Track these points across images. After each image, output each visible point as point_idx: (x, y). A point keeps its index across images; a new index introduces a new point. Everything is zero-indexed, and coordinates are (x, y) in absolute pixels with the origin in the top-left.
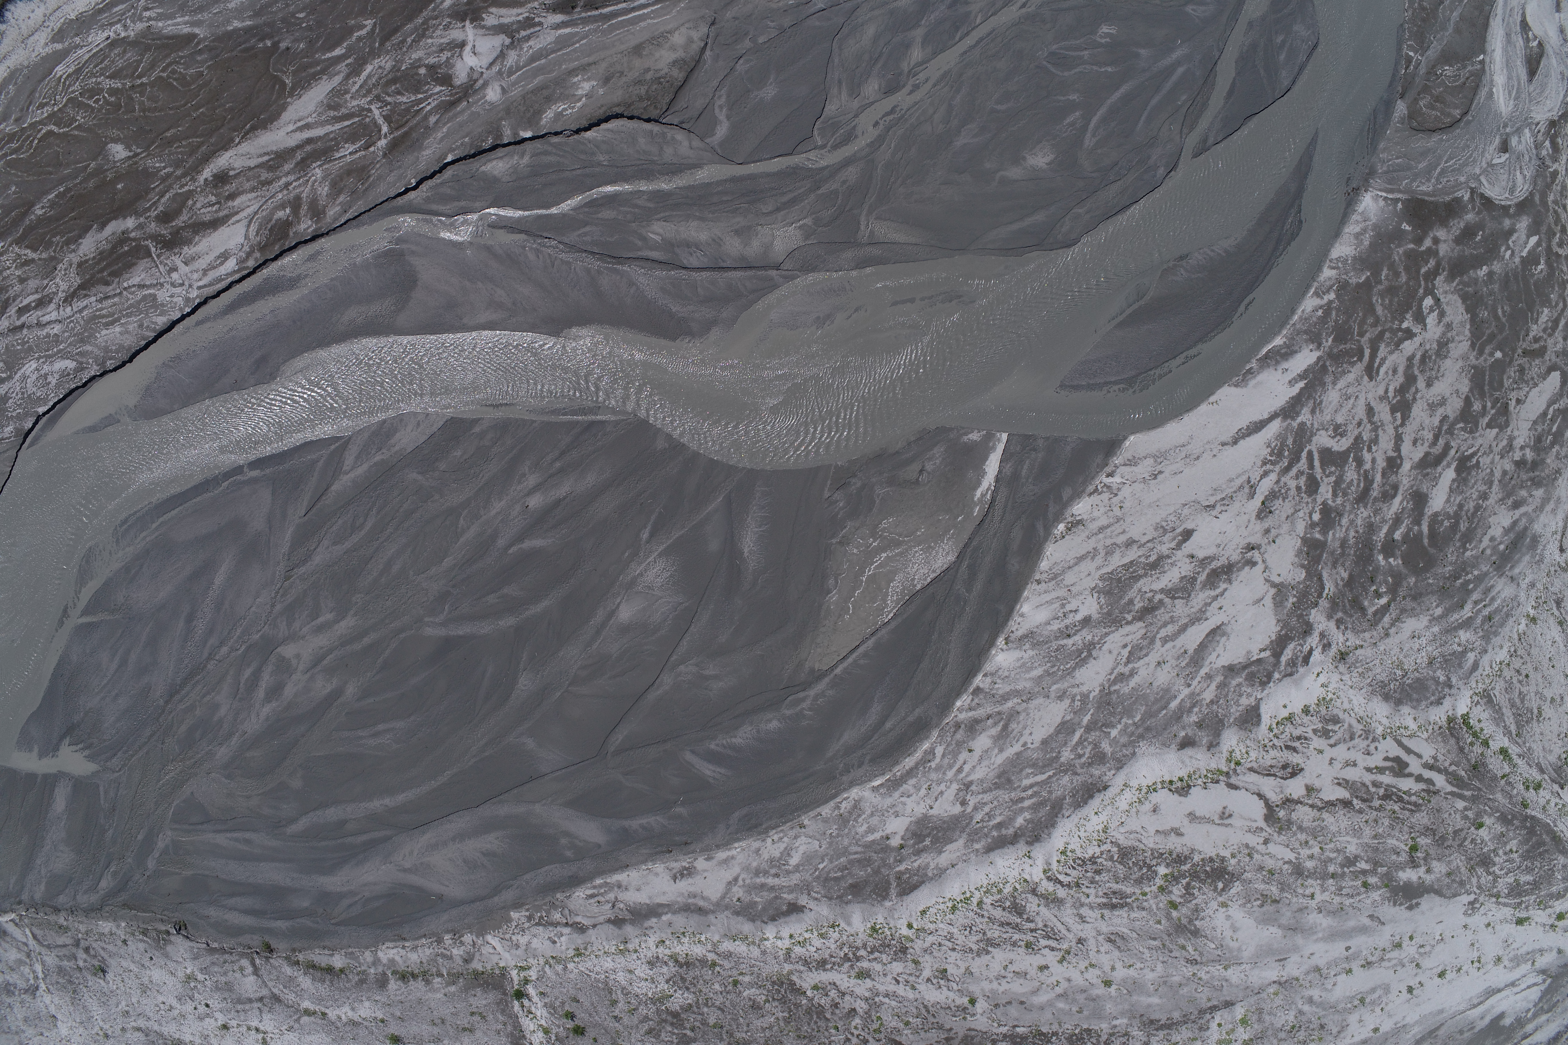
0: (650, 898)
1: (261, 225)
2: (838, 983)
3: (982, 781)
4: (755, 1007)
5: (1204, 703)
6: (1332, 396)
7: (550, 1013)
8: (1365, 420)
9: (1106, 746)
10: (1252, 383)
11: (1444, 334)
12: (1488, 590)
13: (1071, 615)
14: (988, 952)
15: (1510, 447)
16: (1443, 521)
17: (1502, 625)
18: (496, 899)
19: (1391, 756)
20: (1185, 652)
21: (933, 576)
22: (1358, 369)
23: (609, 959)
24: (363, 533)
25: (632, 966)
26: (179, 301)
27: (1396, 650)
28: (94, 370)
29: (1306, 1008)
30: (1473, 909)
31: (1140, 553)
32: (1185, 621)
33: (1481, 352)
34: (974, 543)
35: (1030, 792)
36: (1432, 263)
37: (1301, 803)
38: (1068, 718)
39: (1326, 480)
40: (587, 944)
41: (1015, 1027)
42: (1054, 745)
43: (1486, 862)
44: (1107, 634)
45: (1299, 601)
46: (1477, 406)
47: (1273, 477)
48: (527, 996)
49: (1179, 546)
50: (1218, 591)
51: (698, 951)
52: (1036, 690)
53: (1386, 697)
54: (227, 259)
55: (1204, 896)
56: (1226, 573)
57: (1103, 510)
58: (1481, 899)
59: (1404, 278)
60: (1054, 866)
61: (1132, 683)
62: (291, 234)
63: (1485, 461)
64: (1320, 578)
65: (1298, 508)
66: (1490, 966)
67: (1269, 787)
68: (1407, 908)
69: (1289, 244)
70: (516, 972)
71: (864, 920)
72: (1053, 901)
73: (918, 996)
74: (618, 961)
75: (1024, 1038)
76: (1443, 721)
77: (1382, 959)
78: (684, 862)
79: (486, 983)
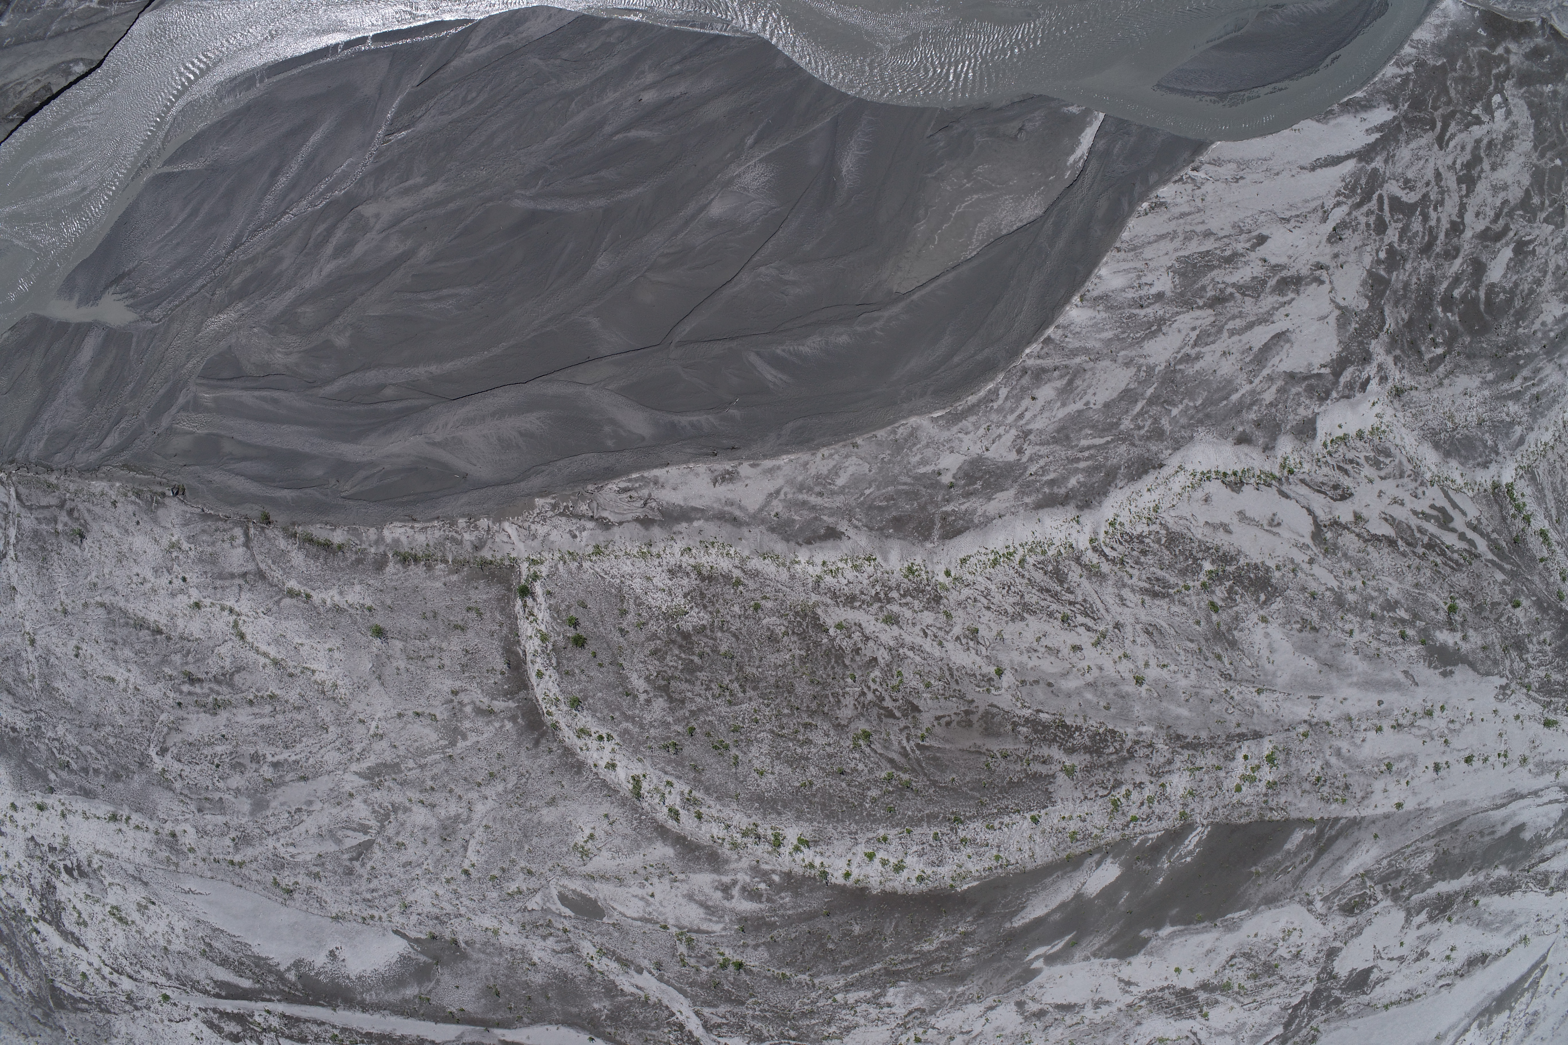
0: (685, 499)
2: (864, 625)
3: (1041, 432)
4: (772, 639)
5: (1264, 403)
6: (1404, 153)
7: (552, 617)
8: (1433, 183)
9: (1165, 422)
10: (1332, 122)
11: (1509, 130)
12: (1537, 371)
13: (1147, 287)
14: (1023, 619)
15: (1564, 246)
16: (1499, 292)
17: (1549, 408)
18: (523, 484)
19: (1437, 505)
20: (1251, 348)
21: (1019, 224)
22: (1428, 138)
23: (628, 562)
24: (472, 106)
25: (651, 573)
27: (1447, 402)
29: (1333, 760)
30: (1504, 694)
31: (1217, 245)
32: (1252, 318)
33: (1542, 155)
34: (1062, 204)
35: (1086, 454)
36: (1503, 68)
37: (1348, 529)
38: (1132, 386)
39: (1393, 224)
40: (609, 542)
41: (1038, 711)
42: (1115, 411)
43: (1519, 646)
44: (1178, 313)
45: (1360, 329)
46: (1536, 200)
47: (1345, 209)
48: (533, 595)
49: (1253, 248)
50: (1286, 299)
51: (725, 565)
52: (1105, 351)
53: (1437, 446)
55: (1244, 604)
56: (1295, 284)
57: (1185, 198)
58: (1513, 686)
59: (1476, 73)
60: (1102, 536)
61: (1198, 366)
63: (1541, 251)
64: (1382, 312)
65: (1366, 242)
66: (1516, 765)
67: (1319, 504)
68: (1441, 673)
70: (526, 565)
71: (902, 558)
72: (1096, 574)
73: (944, 655)
74: (637, 564)
75: (1046, 727)
76: (1488, 485)
77: (1412, 725)
78: (728, 466)
79: (493, 575)
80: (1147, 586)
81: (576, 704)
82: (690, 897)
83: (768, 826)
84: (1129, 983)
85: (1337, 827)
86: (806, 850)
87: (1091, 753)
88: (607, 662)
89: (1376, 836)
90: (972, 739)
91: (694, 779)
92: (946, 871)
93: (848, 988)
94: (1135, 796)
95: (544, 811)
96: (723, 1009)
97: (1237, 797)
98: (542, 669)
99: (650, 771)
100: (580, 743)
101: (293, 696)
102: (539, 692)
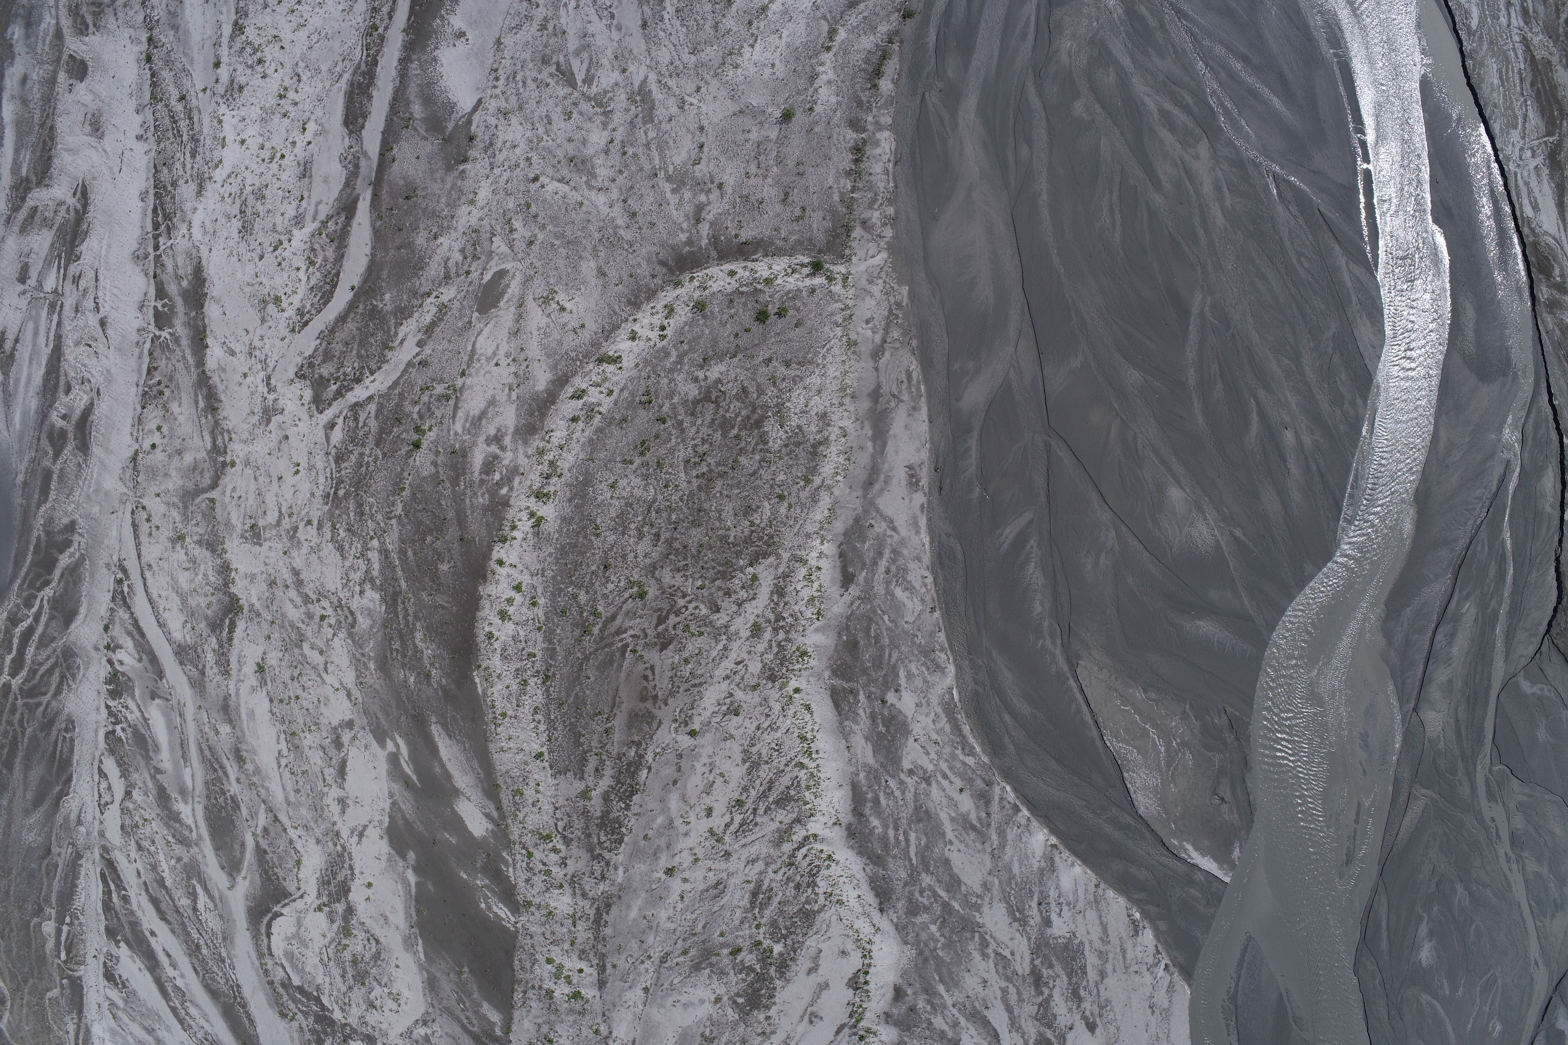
0: (895, 436)
1: (1553, 249)
2: (754, 603)
3: (928, 794)
4: (748, 510)
5: (933, 1017)
7: (789, 292)
9: (924, 917)
13: (1058, 911)
14: (744, 761)
18: (923, 275)
20: (987, 1008)
21: (1132, 790)
23: (837, 373)
24: (1295, 262)
25: (824, 395)
26: (1508, 150)
28: (1467, 46)
31: (1091, 983)
32: (1016, 1012)
34: (1147, 834)
35: (901, 838)
38: (963, 888)
40: (860, 356)
41: (650, 769)
42: (941, 870)
44: (1029, 939)
48: (813, 275)
49: (1084, 1018)
51: (827, 469)
52: (1000, 865)
54: (1533, 208)
55: (735, 982)
60: (818, 846)
61: (976, 955)
62: (1541, 276)
70: (844, 271)
71: (816, 647)
72: (781, 838)
73: (715, 679)
74: (835, 382)
75: (633, 775)
78: (924, 482)
79: (836, 236)
80: (765, 887)
81: (700, 307)
82: (492, 402)
83: (558, 488)
84: (361, 835)
86: (530, 523)
87: (602, 817)
88: (739, 342)
90: (627, 701)
91: (613, 418)
92: (495, 662)
93: (384, 553)
94: (554, 858)
95: (593, 264)
96: (373, 424)
97: (541, 959)
98: (737, 277)
99: (625, 374)
100: (660, 307)
101: (729, 23)
102: (714, 271)
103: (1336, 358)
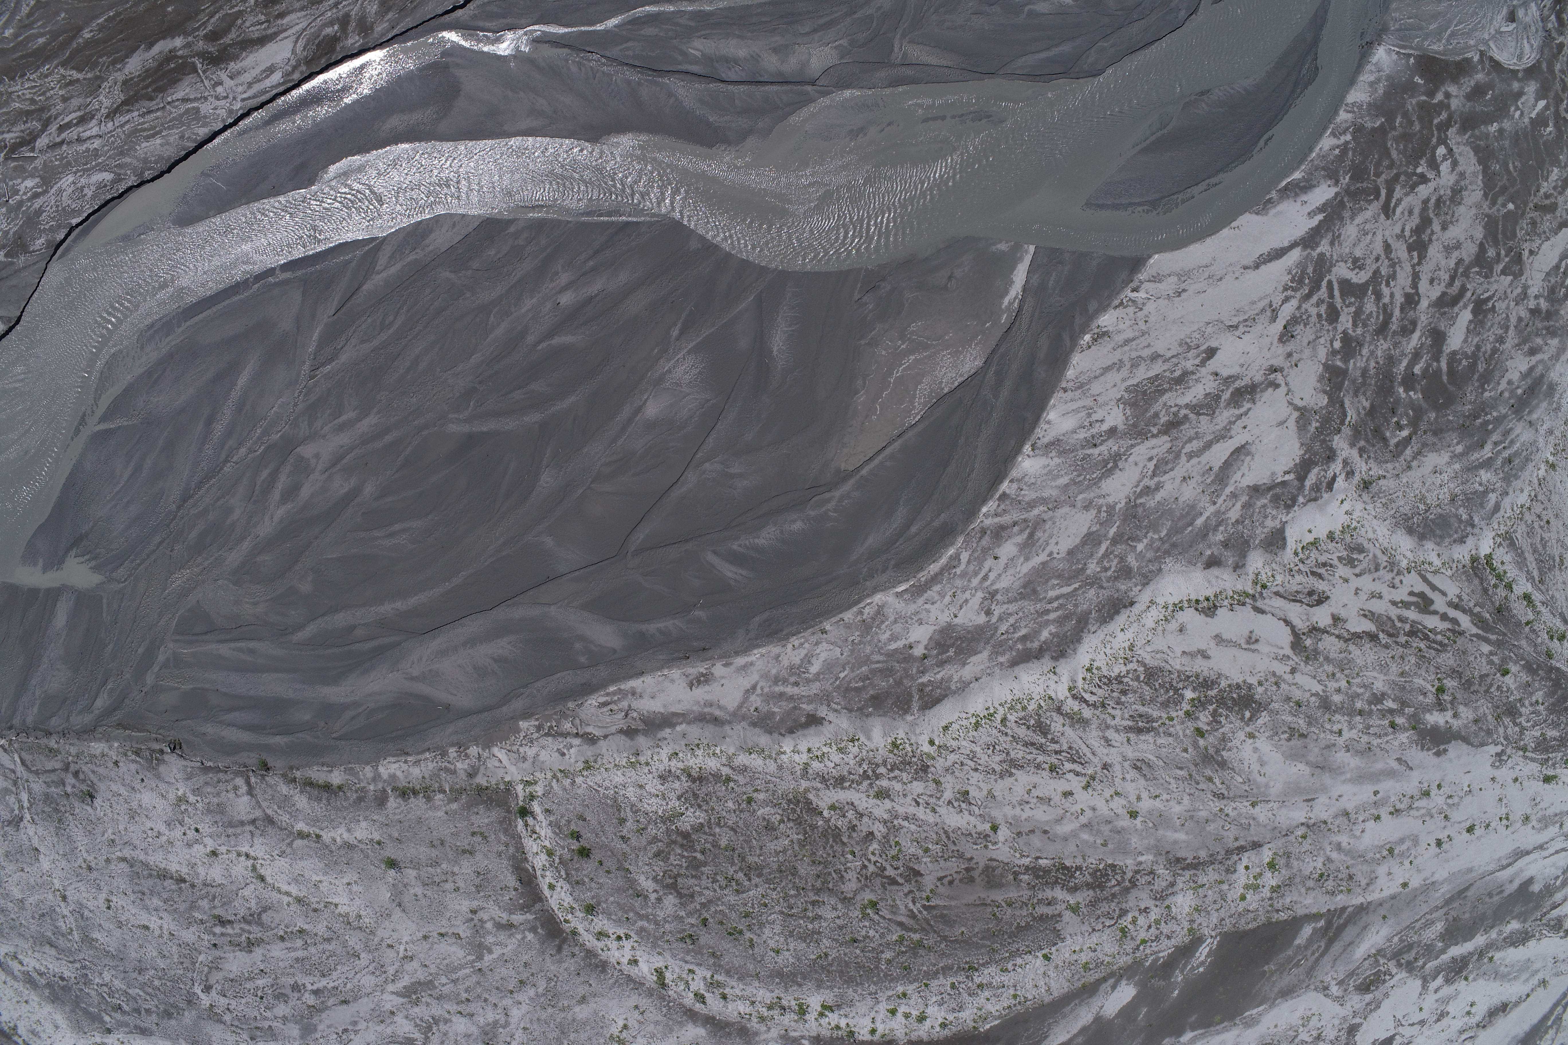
0: (665, 706)
1: (308, 41)
2: (856, 803)
3: (1007, 590)
4: (769, 827)
5: (1230, 522)
6: (1350, 230)
7: (555, 833)
8: (1383, 256)
9: (1132, 561)
10: (1272, 212)
11: (1457, 182)
12: (1507, 433)
13: (1098, 425)
14: (1011, 775)
15: (1524, 295)
16: (1461, 360)
17: (1522, 469)
18: (505, 709)
19: (1416, 591)
20: (1211, 469)
21: (960, 380)
22: (1374, 207)
23: (619, 773)
24: (391, 331)
25: (642, 781)
26: (223, 113)
27: (1418, 484)
28: (132, 181)
29: (1334, 855)
30: (1500, 761)
31: (1165, 368)
32: (1209, 437)
33: (1494, 203)
34: (1002, 350)
35: (1055, 604)
36: (1444, 115)
37: (1327, 632)
38: (1094, 529)
39: (1346, 310)
40: (597, 756)
41: (1037, 858)
42: (1080, 556)
43: (1512, 711)
44: (1132, 446)
45: (1321, 427)
46: (1491, 253)
47: (1294, 303)
48: (532, 814)
49: (1203, 363)
50: (1242, 410)
51: (712, 764)
52: (1063, 498)
53: (1410, 531)
54: (272, 72)
55: (1230, 724)
56: (1250, 393)
57: (1128, 323)
58: (1508, 751)
59: (1417, 127)
60: (1080, 683)
61: (1158, 497)
62: (338, 49)
63: (1501, 306)
64: (1342, 405)
65: (1319, 334)
66: (1519, 825)
67: (1296, 613)
68: (1435, 754)
69: (1306, 88)
70: (521, 786)
71: (885, 735)
72: (1078, 721)
73: (938, 820)
74: (628, 774)
75: (1046, 871)
76: (1467, 560)
77: (1410, 807)
78: (702, 668)
79: (490, 799)
80: (1130, 723)
81: (590, 910)
83: (791, 998)
85: (1345, 916)
86: (830, 1015)
87: (1094, 889)
88: (613, 868)
89: (1384, 917)
90: (977, 894)
91: (714, 964)
92: (967, 1015)
94: (1142, 921)
95: (577, 1009)
97: (1242, 906)
98: (553, 882)
99: (671, 962)
100: (600, 944)
101: (321, 929)
102: (553, 903)
103: (475, 264)
